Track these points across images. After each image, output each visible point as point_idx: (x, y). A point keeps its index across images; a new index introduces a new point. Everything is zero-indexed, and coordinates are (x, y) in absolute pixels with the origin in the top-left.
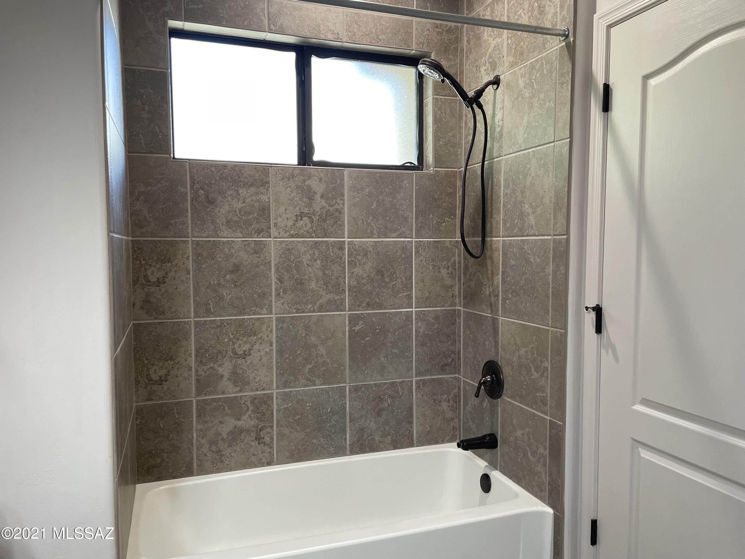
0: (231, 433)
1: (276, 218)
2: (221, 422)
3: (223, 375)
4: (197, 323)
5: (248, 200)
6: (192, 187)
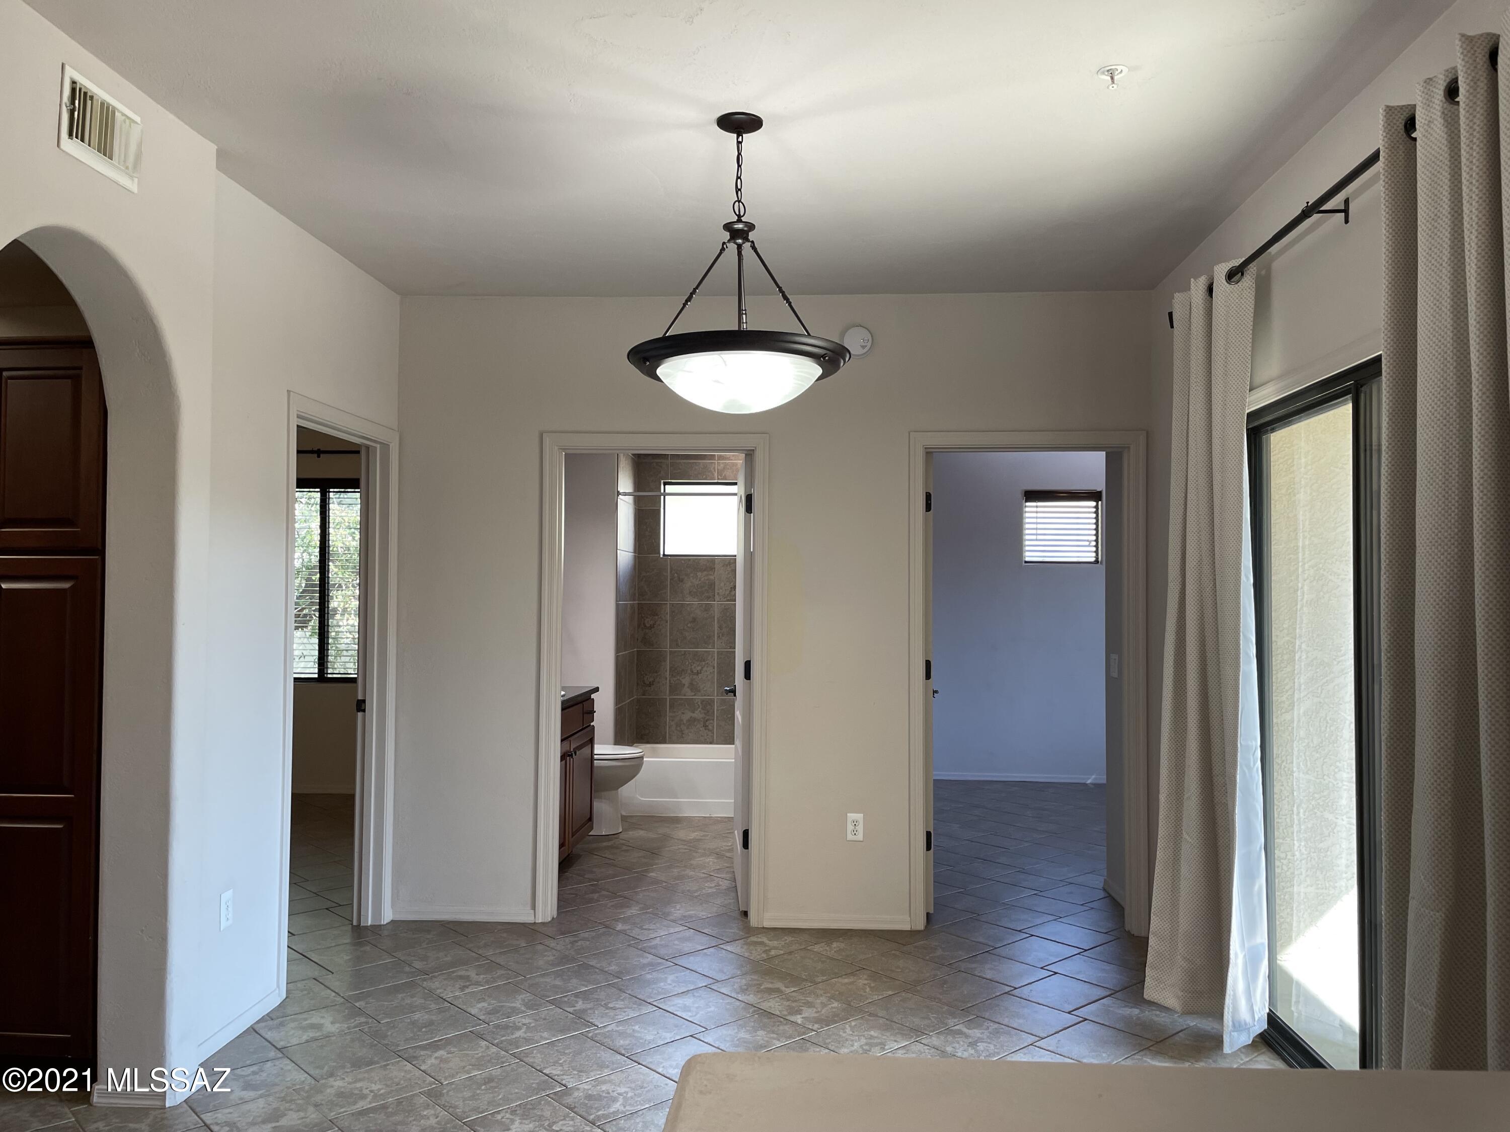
0: (689, 721)
1: (719, 590)
2: (683, 713)
3: (685, 684)
4: (670, 651)
5: (702, 579)
6: (671, 572)
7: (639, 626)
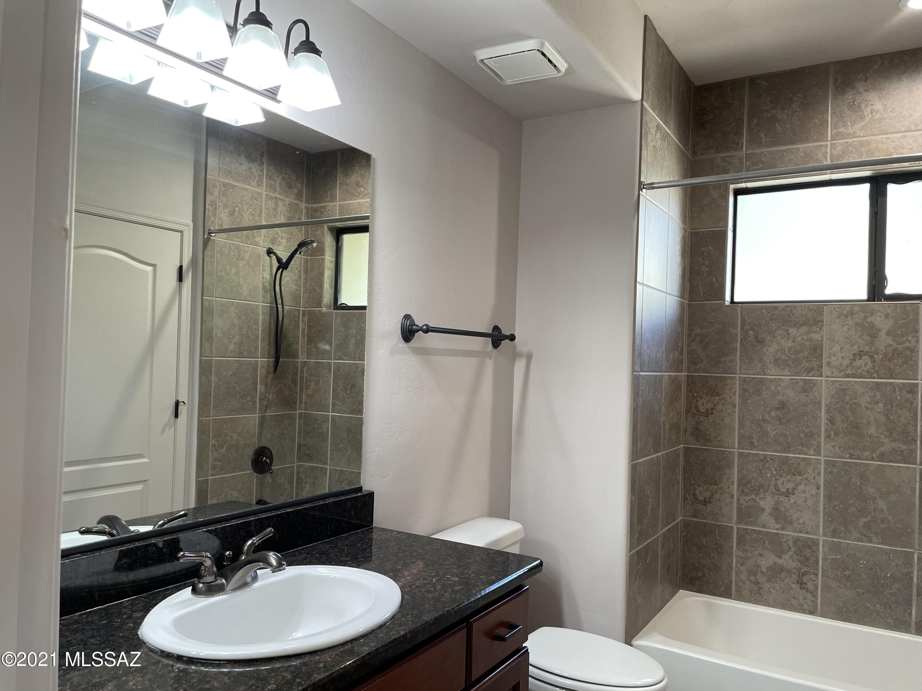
0: (770, 568)
1: (830, 357)
2: (761, 555)
3: (764, 509)
4: (740, 454)
5: (799, 339)
6: (742, 328)
7: (688, 411)
